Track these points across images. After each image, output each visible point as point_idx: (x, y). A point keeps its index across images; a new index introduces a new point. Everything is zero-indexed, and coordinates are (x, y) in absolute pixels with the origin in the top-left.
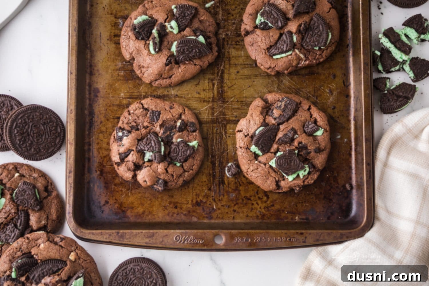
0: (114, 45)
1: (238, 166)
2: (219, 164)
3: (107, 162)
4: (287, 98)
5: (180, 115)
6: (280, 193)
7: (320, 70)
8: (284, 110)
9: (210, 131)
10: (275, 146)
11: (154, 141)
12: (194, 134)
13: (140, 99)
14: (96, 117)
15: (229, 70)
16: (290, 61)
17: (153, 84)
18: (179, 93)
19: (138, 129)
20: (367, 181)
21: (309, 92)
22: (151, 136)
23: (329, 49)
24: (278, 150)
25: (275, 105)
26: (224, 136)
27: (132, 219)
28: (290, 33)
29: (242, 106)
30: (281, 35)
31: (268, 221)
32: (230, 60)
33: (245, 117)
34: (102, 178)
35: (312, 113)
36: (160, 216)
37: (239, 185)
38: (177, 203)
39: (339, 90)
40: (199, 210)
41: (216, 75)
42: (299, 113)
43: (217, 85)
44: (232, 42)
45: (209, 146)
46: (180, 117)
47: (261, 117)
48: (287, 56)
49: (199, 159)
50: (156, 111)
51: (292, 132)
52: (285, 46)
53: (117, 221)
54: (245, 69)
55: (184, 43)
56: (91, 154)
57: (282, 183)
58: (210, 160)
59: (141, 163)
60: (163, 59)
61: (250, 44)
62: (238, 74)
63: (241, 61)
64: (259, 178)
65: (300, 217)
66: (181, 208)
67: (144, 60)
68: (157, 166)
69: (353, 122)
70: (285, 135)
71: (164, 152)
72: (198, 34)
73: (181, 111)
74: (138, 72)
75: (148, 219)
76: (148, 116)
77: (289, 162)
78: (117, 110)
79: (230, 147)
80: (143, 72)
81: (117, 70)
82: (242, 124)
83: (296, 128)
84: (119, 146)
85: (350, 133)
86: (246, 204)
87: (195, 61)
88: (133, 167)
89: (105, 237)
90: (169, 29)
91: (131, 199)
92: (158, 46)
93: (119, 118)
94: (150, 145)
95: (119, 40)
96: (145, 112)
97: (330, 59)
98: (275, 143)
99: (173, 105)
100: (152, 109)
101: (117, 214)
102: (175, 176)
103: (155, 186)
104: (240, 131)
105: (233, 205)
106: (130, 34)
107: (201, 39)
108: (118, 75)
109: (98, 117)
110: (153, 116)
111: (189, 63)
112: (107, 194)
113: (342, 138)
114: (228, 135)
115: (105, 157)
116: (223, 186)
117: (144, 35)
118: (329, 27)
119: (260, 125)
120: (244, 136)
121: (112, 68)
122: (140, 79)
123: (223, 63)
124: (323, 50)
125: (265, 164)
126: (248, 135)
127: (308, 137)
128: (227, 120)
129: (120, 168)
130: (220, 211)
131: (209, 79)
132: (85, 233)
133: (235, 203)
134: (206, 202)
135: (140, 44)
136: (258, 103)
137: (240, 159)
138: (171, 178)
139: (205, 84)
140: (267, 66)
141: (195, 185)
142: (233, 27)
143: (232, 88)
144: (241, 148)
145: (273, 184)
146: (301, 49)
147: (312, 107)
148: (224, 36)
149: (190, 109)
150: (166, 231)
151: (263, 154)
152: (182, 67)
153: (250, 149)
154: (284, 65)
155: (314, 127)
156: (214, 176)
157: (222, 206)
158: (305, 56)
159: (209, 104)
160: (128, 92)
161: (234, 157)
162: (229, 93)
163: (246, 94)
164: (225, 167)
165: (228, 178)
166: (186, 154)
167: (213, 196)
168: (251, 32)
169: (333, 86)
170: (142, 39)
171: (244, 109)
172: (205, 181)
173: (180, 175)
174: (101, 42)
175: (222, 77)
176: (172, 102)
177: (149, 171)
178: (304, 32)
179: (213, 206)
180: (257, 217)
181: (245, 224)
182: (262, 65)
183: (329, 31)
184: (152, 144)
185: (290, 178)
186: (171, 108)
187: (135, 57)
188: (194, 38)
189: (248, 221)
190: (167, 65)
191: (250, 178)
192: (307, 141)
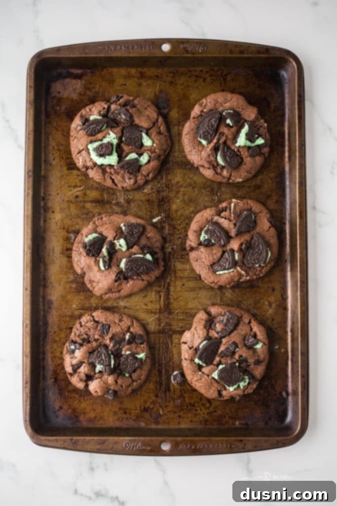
0: (66, 259)
1: (183, 375)
2: (166, 372)
3: (61, 370)
4: (229, 312)
5: (129, 328)
6: (221, 401)
7: (260, 284)
8: (226, 325)
9: (157, 341)
10: (217, 359)
11: (104, 354)
12: (142, 346)
13: (91, 310)
14: (50, 327)
15: (175, 283)
16: (232, 277)
17: (103, 296)
18: (127, 305)
19: (89, 342)
20: (302, 392)
21: (250, 305)
22: (101, 349)
23: (269, 265)
24: (220, 363)
25: (218, 319)
26: (170, 346)
27: (85, 424)
28: (232, 251)
29: (187, 317)
30: (224, 252)
31: (211, 427)
32: (175, 273)
33: (189, 329)
34: (57, 386)
35: (252, 326)
36: (111, 421)
37: (183, 392)
38: (126, 408)
39: (277, 303)
40: (147, 415)
41: (162, 287)
42: (240, 327)
43: (164, 297)
44: (177, 256)
45: (157, 356)
46: (128, 330)
47: (205, 331)
48: (229, 273)
49: (146, 369)
50: (106, 325)
51: (234, 346)
52: (227, 264)
53: (70, 426)
54: (190, 282)
55: (131, 262)
56: (46, 362)
57: (224, 393)
58: (157, 369)
59: (92, 374)
60: (113, 276)
61: (195, 260)
62: (183, 287)
63: (186, 274)
64: (202, 388)
65: (241, 422)
66: (130, 414)
67: (95, 276)
68: (108, 378)
69: (289, 334)
70: (227, 349)
71: (114, 364)
72: (146, 251)
73: (129, 324)
74: (89, 286)
75: (99, 424)
76: (99, 328)
77: (230, 375)
78: (69, 321)
79: (176, 356)
80: (94, 286)
81: (69, 282)
82: (187, 336)
83: (238, 342)
84: (72, 358)
85: (287, 344)
86: (190, 410)
87: (142, 276)
88: (84, 378)
89: (59, 443)
90: (118, 247)
91: (83, 405)
92: (108, 263)
93: (71, 328)
94: (101, 358)
95: (71, 254)
96: (95, 324)
97: (270, 273)
98: (217, 355)
99: (122, 317)
100: (102, 322)
101: (70, 418)
102: (124, 387)
103: (106, 396)
104: (185, 343)
105: (178, 411)
106: (81, 250)
107: (149, 257)
108: (71, 287)
109: (52, 327)
110: (103, 329)
111: (137, 279)
112: (61, 400)
113: (279, 348)
114: (174, 345)
115: (59, 365)
116: (169, 393)
117: (94, 253)
118: (268, 245)
119: (204, 338)
120: (189, 349)
121: (65, 280)
122: (91, 292)
123: (169, 276)
124: (263, 267)
125: (208, 376)
126: (192, 347)
127: (248, 351)
128: (173, 331)
129: (72, 378)
130: (166, 417)
131: (156, 291)
132: (41, 440)
133: (180, 409)
134: (153, 408)
135: (91, 261)
136: (201, 316)
137: (185, 369)
138: (121, 389)
139: (152, 296)
140: (211, 280)
141: (143, 392)
142: (178, 241)
143: (178, 300)
144: (186, 359)
145: (215, 393)
146: (242, 266)
147: (252, 321)
148: (170, 250)
149: (138, 320)
150: (116, 438)
151: (206, 366)
152: (131, 282)
153: (194, 361)
154: (226, 281)
155: (253, 341)
156: (161, 384)
157: (169, 412)
158: (246, 272)
159: (155, 315)
160: (80, 304)
161: (179, 366)
162: (174, 305)
163: (190, 305)
164: (170, 375)
165: (174, 385)
166: (134, 367)
167: (159, 403)
168: (196, 248)
169: (272, 299)
170: (93, 255)
171: (188, 320)
172: (152, 389)
173: (129, 386)
174: (54, 256)
175: (168, 290)
176: (121, 315)
177: (99, 382)
178: (245, 251)
179: (160, 412)
180: (201, 422)
181: (190, 429)
182: (206, 279)
183: (268, 249)
184: (102, 357)
185: (231, 389)
186: (120, 320)
187: (86, 272)
188: (141, 256)
189: (191, 427)
190: (116, 281)
191: (194, 386)
192: (247, 354)
